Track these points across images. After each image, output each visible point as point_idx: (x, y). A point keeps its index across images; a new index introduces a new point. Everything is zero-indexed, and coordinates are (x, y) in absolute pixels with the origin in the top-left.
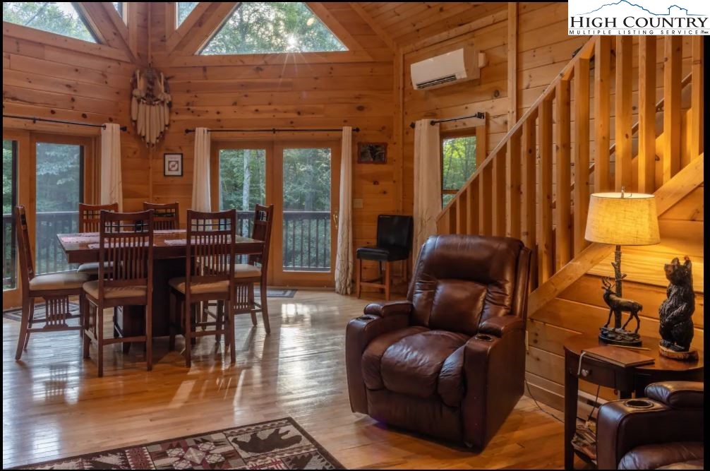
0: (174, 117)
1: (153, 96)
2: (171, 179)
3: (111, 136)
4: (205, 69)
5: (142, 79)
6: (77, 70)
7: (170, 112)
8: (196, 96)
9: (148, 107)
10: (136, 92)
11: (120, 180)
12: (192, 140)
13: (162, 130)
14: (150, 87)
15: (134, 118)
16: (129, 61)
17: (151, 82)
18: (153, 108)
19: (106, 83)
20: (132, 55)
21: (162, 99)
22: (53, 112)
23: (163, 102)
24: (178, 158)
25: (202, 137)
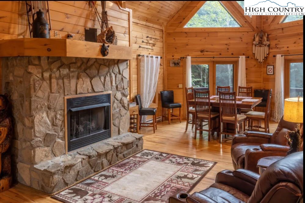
0: (271, 51)
1: (262, 43)
2: (269, 76)
3: (242, 60)
4: (283, 29)
5: (257, 37)
6: (229, 38)
7: (269, 49)
8: (279, 41)
9: (259, 48)
10: (254, 43)
11: (245, 76)
12: (275, 59)
13: (266, 56)
14: (261, 39)
15: (254, 53)
16: (252, 30)
17: (261, 38)
18: (261, 48)
19: (242, 41)
20: (254, 28)
21: (265, 44)
22: (220, 54)
23: (266, 45)
24: (272, 67)
25: (279, 59)
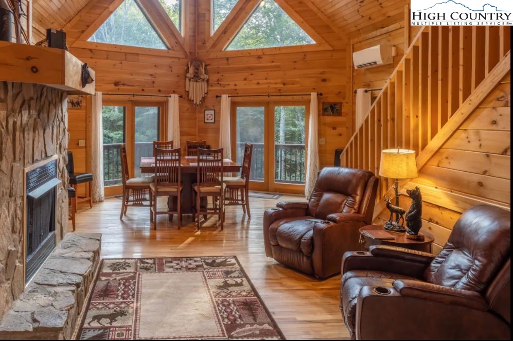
0: (210, 88)
1: (198, 77)
2: (208, 125)
3: (174, 102)
4: (227, 59)
5: (192, 68)
6: (155, 66)
7: (208, 85)
8: (222, 76)
9: (195, 83)
10: (188, 75)
11: (179, 126)
12: (220, 102)
13: (203, 96)
14: (196, 71)
15: (187, 90)
16: (184, 57)
17: (197, 69)
18: (198, 84)
19: (172, 71)
20: (187, 54)
21: (203, 78)
22: (143, 90)
23: (203, 80)
24: (212, 112)
25: (225, 100)
